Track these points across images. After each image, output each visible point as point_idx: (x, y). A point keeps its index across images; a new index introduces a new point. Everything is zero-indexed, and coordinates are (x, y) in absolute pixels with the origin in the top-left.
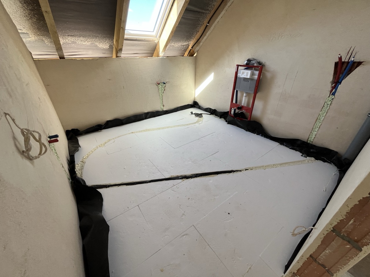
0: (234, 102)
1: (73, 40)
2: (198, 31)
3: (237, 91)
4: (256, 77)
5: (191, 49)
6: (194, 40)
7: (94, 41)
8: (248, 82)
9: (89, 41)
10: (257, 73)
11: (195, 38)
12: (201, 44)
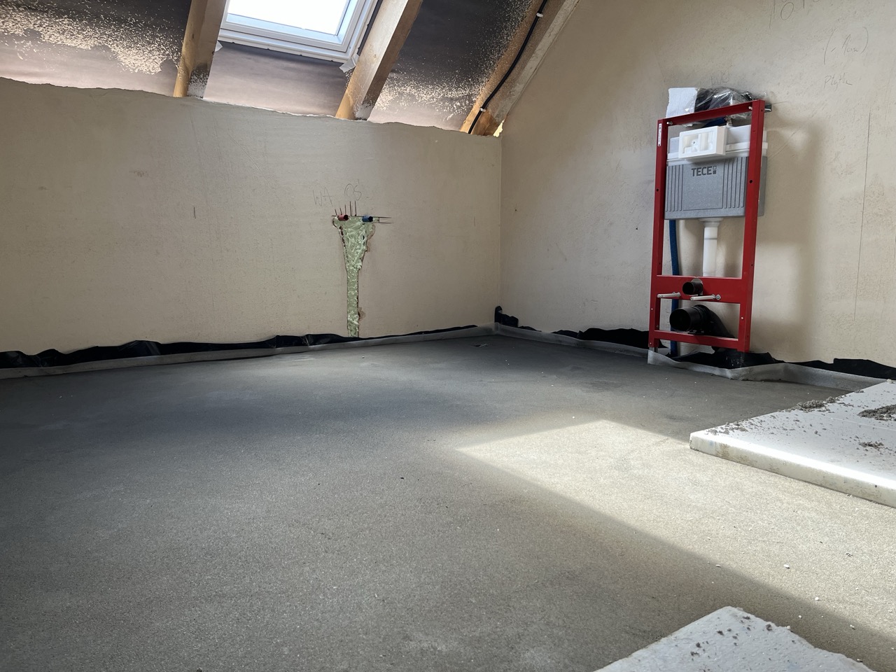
0: (667, 270)
1: (31, 26)
2: (506, 47)
3: (673, 224)
4: (744, 146)
5: (480, 112)
6: (492, 78)
7: (110, 36)
8: (715, 172)
9: (90, 34)
10: (744, 131)
11: (493, 70)
12: (519, 88)
